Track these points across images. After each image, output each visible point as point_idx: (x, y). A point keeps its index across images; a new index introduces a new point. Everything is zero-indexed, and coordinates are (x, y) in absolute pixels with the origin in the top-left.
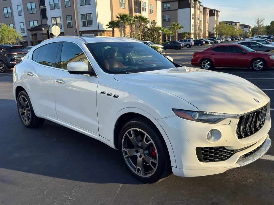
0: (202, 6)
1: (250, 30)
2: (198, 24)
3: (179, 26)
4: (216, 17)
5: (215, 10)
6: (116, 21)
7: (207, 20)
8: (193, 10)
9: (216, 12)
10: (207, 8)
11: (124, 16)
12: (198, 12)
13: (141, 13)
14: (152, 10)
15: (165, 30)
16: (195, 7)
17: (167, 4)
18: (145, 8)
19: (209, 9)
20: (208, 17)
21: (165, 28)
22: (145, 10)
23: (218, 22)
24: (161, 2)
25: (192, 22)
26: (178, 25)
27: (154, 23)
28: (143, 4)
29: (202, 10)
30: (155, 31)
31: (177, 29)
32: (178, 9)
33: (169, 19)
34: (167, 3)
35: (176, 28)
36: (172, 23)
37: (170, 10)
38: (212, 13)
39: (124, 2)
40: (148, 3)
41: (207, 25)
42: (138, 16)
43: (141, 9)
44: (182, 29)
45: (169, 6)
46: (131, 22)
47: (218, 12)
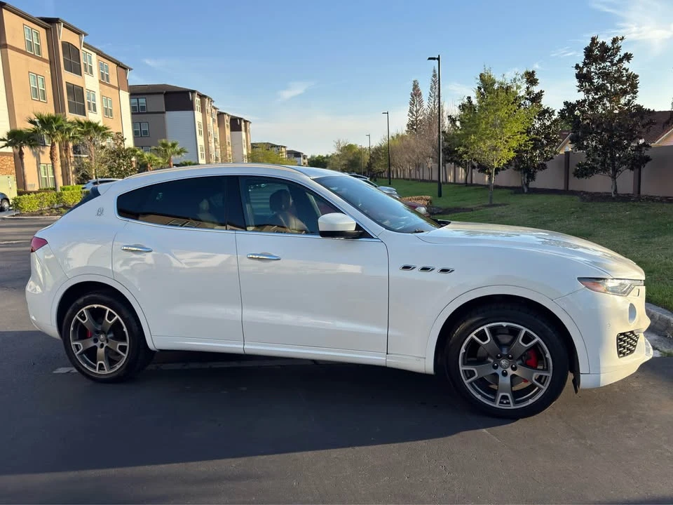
0: (215, 108)
1: (306, 161)
2: (212, 145)
3: (178, 148)
4: (243, 133)
5: (241, 119)
6: (29, 130)
7: (228, 140)
8: (198, 116)
9: (243, 123)
10: (225, 114)
11: (52, 120)
12: (210, 120)
13: (85, 115)
14: (111, 110)
15: (147, 155)
16: (203, 110)
17: (138, 99)
18: (94, 105)
19: (228, 115)
20: (228, 131)
21: (145, 151)
22: (95, 110)
23: (249, 144)
24: (128, 94)
25: (201, 141)
26: (174, 145)
27: (120, 137)
28: (89, 94)
29: (216, 118)
30: (125, 157)
31: (173, 154)
32: (166, 110)
33: (145, 132)
34: (138, 97)
35: (169, 151)
36: (159, 141)
37: (148, 113)
38: (236, 124)
39: (41, 88)
40: (101, 93)
41: (229, 148)
42: (83, 122)
43: (84, 106)
44: (183, 154)
45: (143, 103)
46: (69, 134)
47: (248, 123)
